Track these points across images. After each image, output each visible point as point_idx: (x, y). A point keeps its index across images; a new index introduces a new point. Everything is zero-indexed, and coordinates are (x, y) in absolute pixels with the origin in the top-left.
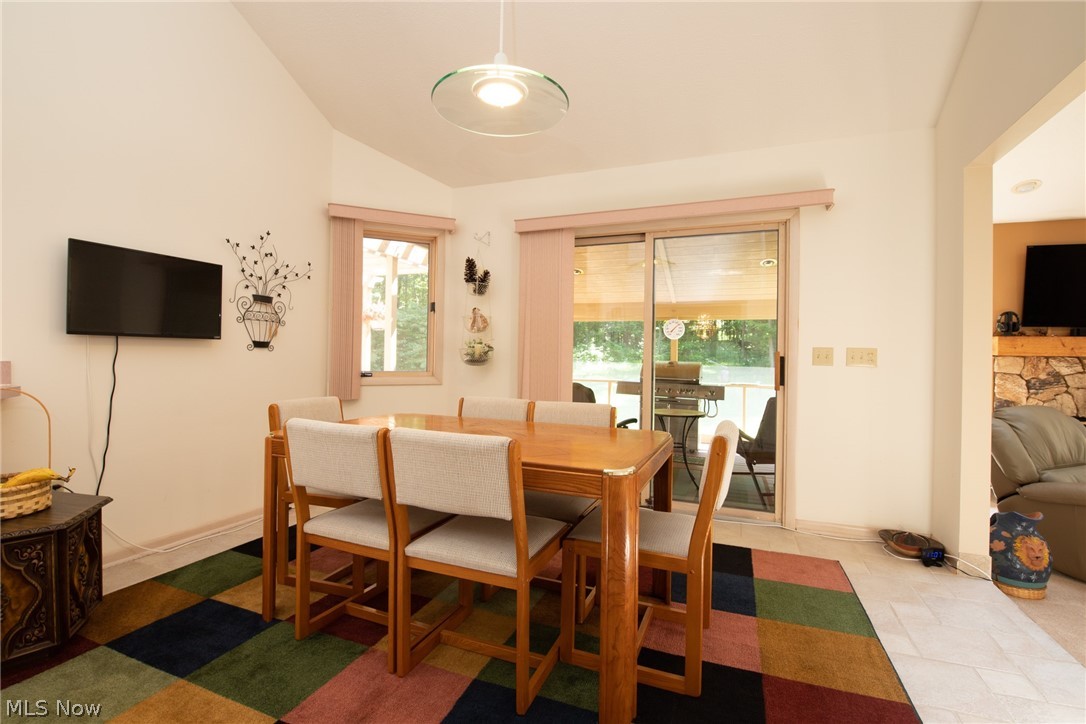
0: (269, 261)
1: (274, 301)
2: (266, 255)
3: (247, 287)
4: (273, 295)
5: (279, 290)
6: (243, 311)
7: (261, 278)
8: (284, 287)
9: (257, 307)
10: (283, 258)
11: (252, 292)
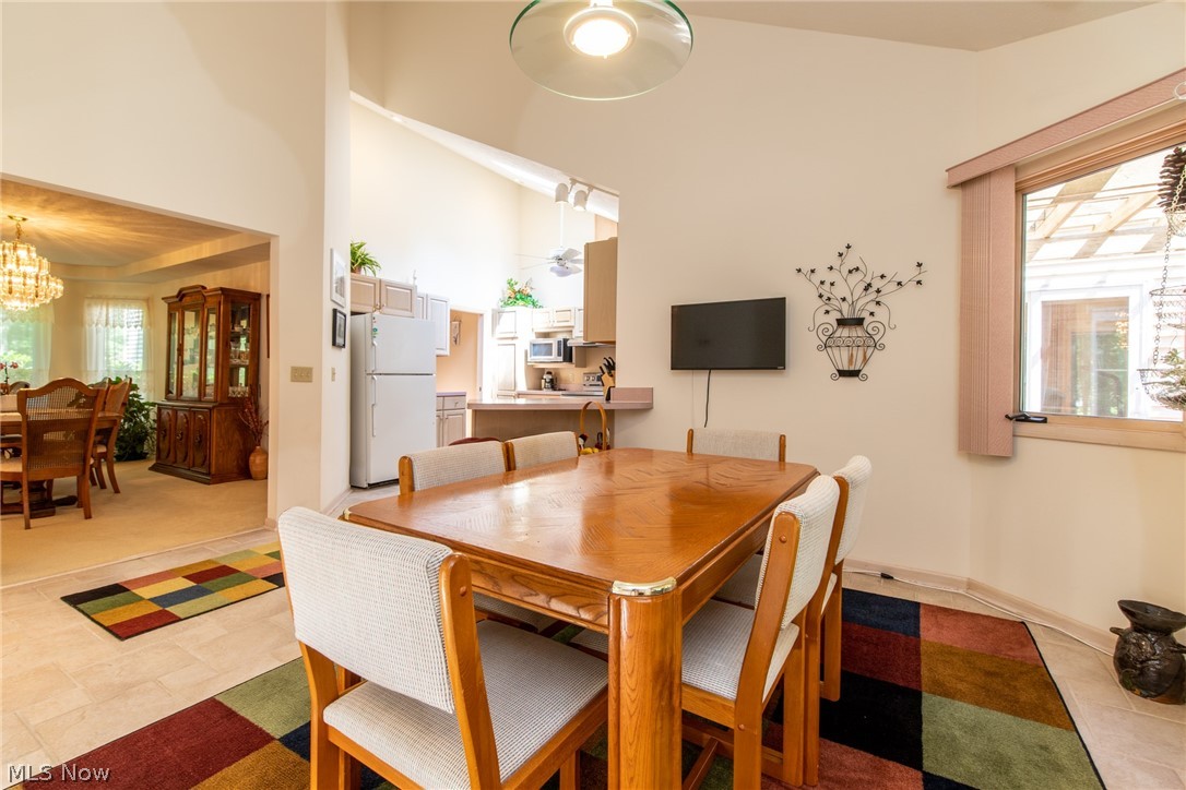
0: (857, 277)
1: (865, 323)
2: (850, 272)
3: (827, 312)
4: (865, 314)
5: (872, 307)
6: (824, 339)
7: (844, 299)
8: (878, 303)
9: (844, 332)
10: (875, 269)
11: (835, 315)
